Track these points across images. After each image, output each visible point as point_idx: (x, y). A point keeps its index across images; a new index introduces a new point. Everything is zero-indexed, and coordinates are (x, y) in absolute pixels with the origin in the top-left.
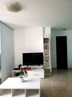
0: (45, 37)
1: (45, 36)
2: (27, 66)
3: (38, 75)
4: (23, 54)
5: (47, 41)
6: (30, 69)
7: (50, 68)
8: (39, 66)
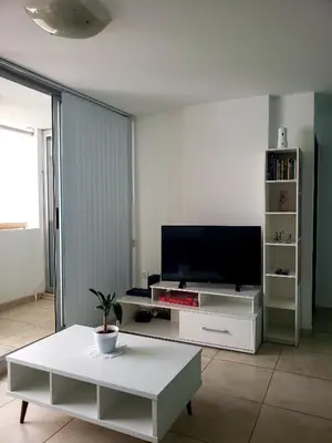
0: (280, 147)
1: (280, 139)
2: (180, 287)
3: (226, 332)
4: (163, 227)
5: (286, 167)
6: (190, 300)
7: (294, 306)
8: (238, 290)
